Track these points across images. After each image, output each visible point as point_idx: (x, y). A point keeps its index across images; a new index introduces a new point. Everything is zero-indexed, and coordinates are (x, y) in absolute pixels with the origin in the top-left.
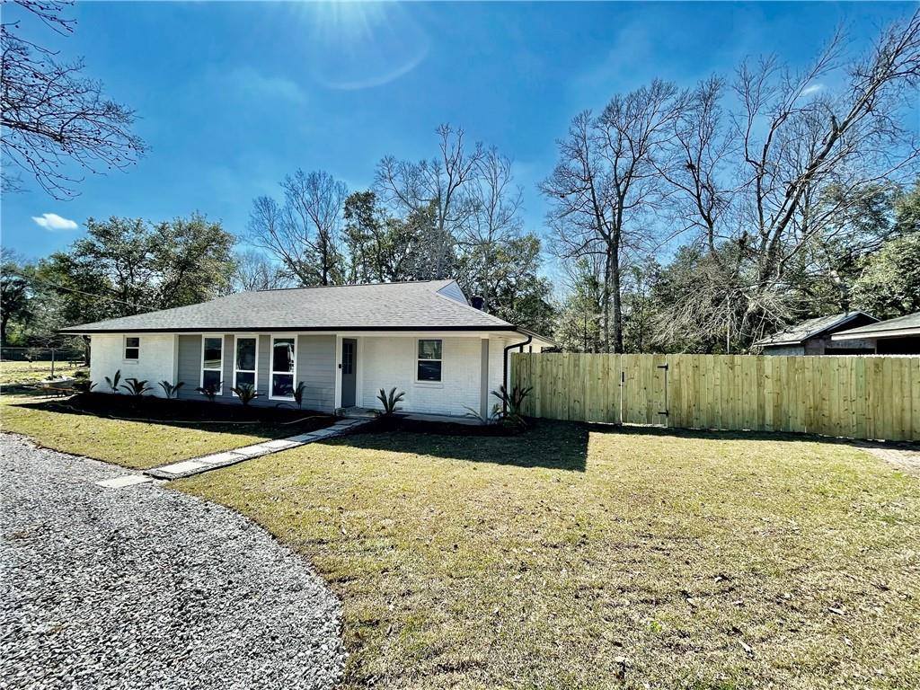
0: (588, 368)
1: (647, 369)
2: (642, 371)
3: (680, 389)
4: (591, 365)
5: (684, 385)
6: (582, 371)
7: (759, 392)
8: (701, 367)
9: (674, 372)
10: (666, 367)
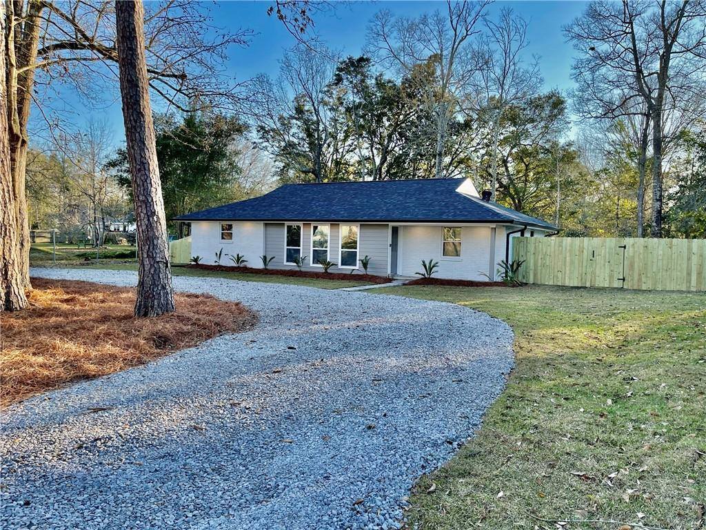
0: (568, 248)
1: (610, 248)
2: (607, 250)
3: (634, 262)
4: (571, 246)
5: (636, 259)
6: (564, 249)
7: (688, 264)
8: (649, 247)
9: (629, 251)
10: (625, 247)
